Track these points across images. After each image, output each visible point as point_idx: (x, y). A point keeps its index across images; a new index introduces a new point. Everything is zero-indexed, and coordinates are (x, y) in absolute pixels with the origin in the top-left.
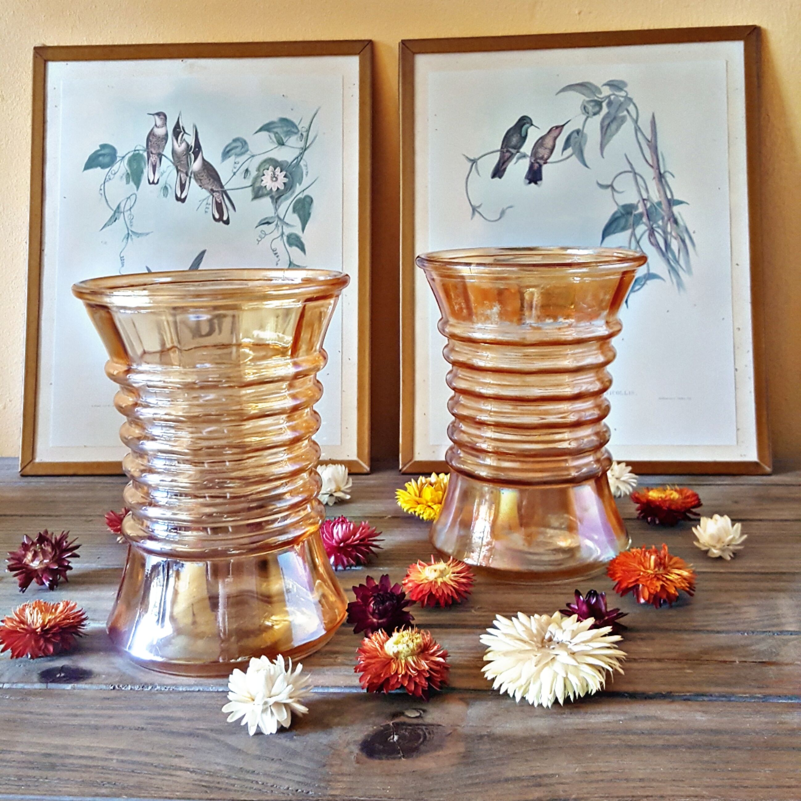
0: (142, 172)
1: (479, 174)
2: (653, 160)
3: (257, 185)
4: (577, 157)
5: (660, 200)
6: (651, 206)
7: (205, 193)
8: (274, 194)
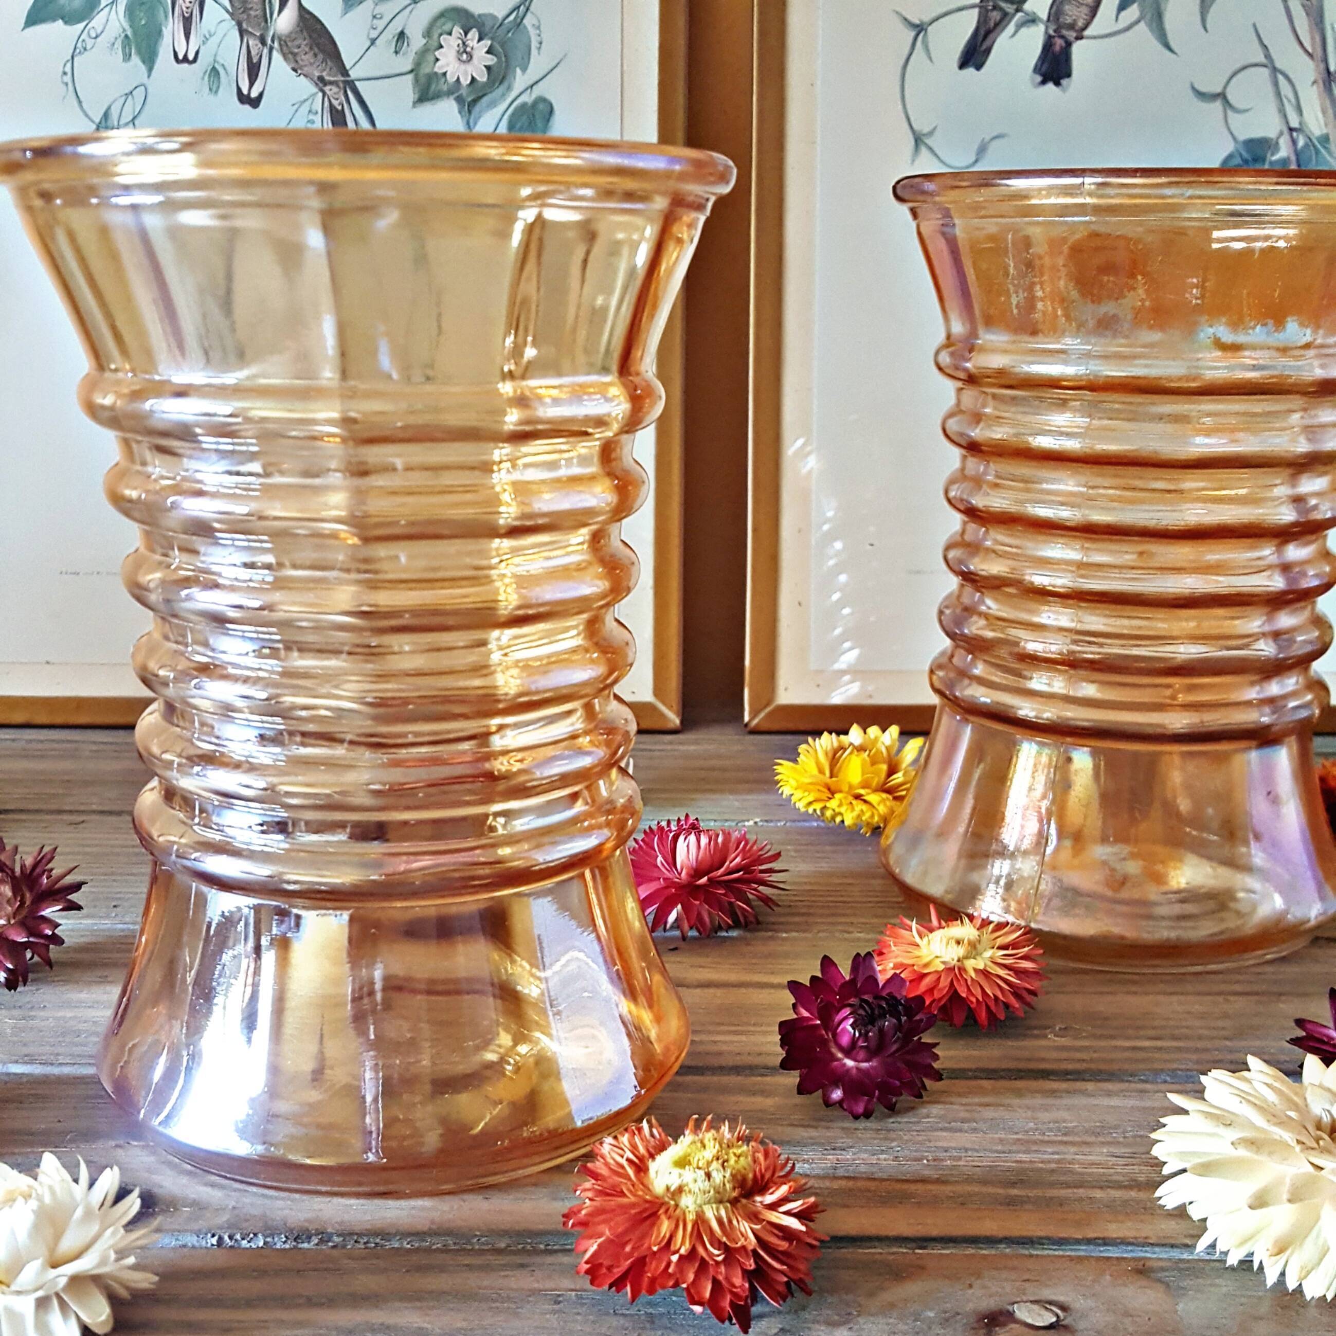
0: (160, 33)
1: (930, 59)
2: (1313, 45)
3: (426, 70)
4: (1149, 25)
5: (1325, 131)
6: (1306, 146)
7: (306, 87)
8: (464, 92)
